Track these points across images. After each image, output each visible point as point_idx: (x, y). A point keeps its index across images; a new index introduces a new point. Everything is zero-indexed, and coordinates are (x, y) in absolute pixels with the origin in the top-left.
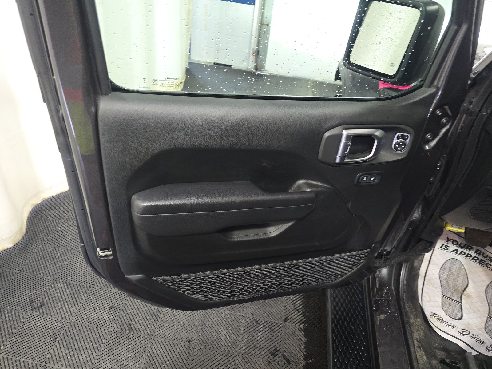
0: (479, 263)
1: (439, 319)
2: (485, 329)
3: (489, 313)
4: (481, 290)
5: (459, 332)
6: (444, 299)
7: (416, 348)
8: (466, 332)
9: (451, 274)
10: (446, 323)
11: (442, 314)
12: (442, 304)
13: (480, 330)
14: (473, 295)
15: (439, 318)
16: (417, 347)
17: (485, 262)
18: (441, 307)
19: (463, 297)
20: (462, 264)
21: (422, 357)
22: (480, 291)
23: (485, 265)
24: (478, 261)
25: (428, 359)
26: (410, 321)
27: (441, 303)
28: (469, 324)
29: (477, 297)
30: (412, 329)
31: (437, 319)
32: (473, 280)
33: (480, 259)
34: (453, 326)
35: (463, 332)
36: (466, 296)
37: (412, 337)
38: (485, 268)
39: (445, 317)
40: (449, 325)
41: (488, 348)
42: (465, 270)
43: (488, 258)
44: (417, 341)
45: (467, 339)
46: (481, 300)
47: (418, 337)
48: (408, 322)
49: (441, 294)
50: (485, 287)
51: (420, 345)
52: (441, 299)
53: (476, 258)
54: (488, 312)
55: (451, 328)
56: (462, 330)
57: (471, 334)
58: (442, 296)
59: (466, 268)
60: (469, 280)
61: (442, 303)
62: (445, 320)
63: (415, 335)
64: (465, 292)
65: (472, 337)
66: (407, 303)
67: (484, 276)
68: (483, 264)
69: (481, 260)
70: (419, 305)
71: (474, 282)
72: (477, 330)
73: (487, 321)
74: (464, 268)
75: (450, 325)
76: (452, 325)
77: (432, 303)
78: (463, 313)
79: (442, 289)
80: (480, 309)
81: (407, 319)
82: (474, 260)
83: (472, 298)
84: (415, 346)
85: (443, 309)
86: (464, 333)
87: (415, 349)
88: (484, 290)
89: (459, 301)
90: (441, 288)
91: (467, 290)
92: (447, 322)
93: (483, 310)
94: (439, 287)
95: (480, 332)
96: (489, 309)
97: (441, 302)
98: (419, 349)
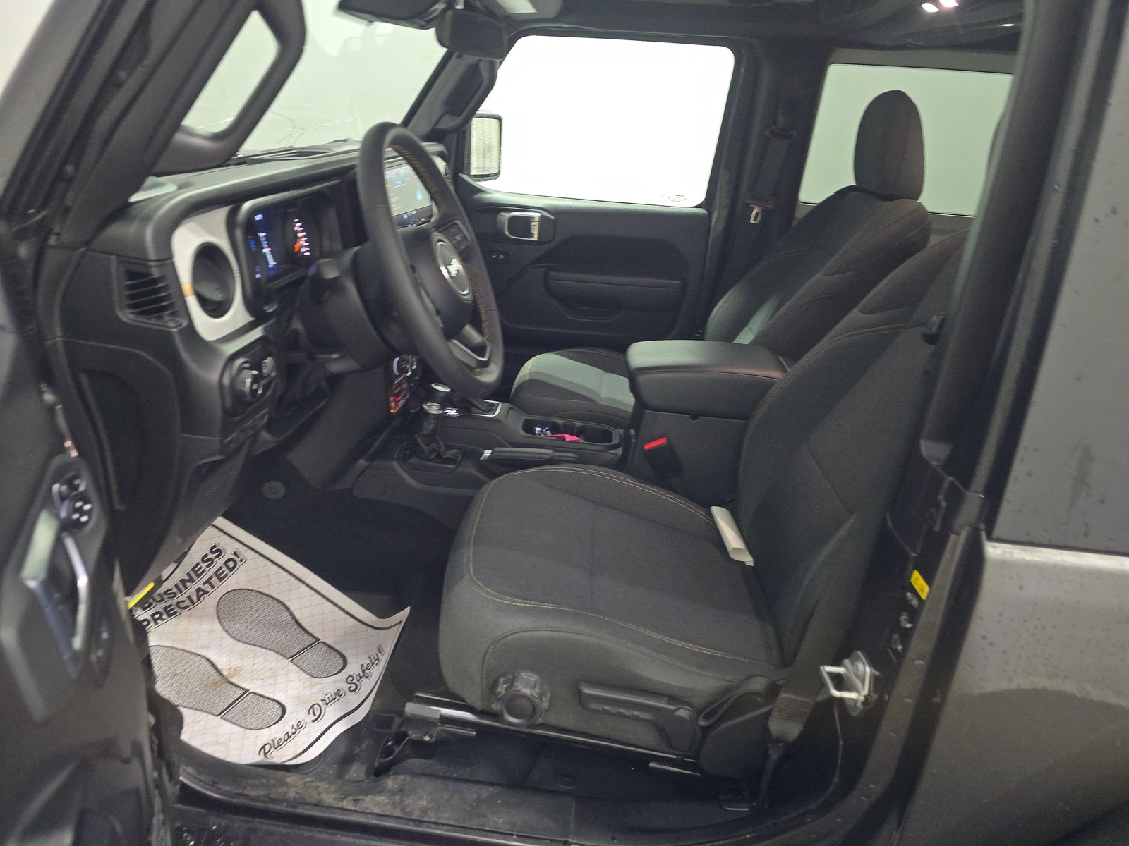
0: (169, 616)
1: (277, 745)
2: (313, 676)
3: (284, 656)
4: (228, 645)
5: (313, 721)
6: (229, 716)
7: (357, 809)
8: (315, 711)
9: (173, 678)
10: (289, 737)
11: (266, 736)
12: (241, 726)
13: (314, 686)
14: (236, 663)
15: (274, 745)
16: (356, 806)
17: (171, 606)
18: (247, 731)
19: (234, 680)
20: (158, 646)
21: (378, 804)
22: (230, 646)
23: (179, 610)
24: (165, 616)
25: (382, 793)
26: (292, 798)
27: (238, 728)
28: (298, 697)
29: (243, 659)
30: (313, 801)
31: (276, 748)
32: (203, 647)
33: (161, 610)
34: (298, 726)
35: (315, 715)
36: (234, 675)
37: (330, 807)
38: (184, 612)
39: (273, 733)
40: (295, 733)
41: (352, 689)
42: (171, 647)
43: (166, 597)
44: (342, 799)
45: (331, 713)
46: (252, 655)
47: (333, 796)
48: (293, 803)
49: (214, 717)
50: (225, 635)
51: (351, 798)
52: (228, 723)
53: (157, 616)
54: (281, 657)
55: (303, 732)
56: (309, 714)
57: (320, 703)
58: (221, 717)
59: (170, 645)
60: (199, 653)
61: (238, 725)
62: (281, 735)
63: (328, 799)
64: (225, 673)
65: (327, 704)
66: (245, 788)
67: (201, 624)
68: (175, 613)
69: (165, 608)
70: (249, 767)
71: (207, 647)
72: (314, 690)
73: (298, 666)
74: (168, 647)
75: (294, 731)
76: (295, 726)
77: (233, 744)
78: (271, 696)
79: (202, 711)
80: (270, 667)
81: (285, 804)
82: (159, 621)
83: (241, 666)
84: (353, 808)
85: (251, 729)
86: (317, 714)
87: (360, 810)
88: (232, 640)
89: (243, 692)
90: (199, 713)
91: (220, 667)
92: (287, 733)
93: (273, 661)
94: (195, 714)
95: (319, 687)
96: (274, 651)
97: (234, 726)
98: (360, 802)
